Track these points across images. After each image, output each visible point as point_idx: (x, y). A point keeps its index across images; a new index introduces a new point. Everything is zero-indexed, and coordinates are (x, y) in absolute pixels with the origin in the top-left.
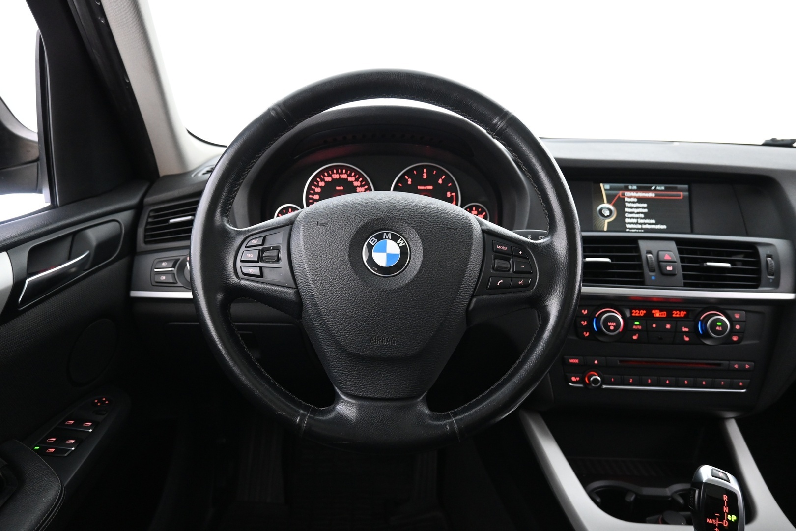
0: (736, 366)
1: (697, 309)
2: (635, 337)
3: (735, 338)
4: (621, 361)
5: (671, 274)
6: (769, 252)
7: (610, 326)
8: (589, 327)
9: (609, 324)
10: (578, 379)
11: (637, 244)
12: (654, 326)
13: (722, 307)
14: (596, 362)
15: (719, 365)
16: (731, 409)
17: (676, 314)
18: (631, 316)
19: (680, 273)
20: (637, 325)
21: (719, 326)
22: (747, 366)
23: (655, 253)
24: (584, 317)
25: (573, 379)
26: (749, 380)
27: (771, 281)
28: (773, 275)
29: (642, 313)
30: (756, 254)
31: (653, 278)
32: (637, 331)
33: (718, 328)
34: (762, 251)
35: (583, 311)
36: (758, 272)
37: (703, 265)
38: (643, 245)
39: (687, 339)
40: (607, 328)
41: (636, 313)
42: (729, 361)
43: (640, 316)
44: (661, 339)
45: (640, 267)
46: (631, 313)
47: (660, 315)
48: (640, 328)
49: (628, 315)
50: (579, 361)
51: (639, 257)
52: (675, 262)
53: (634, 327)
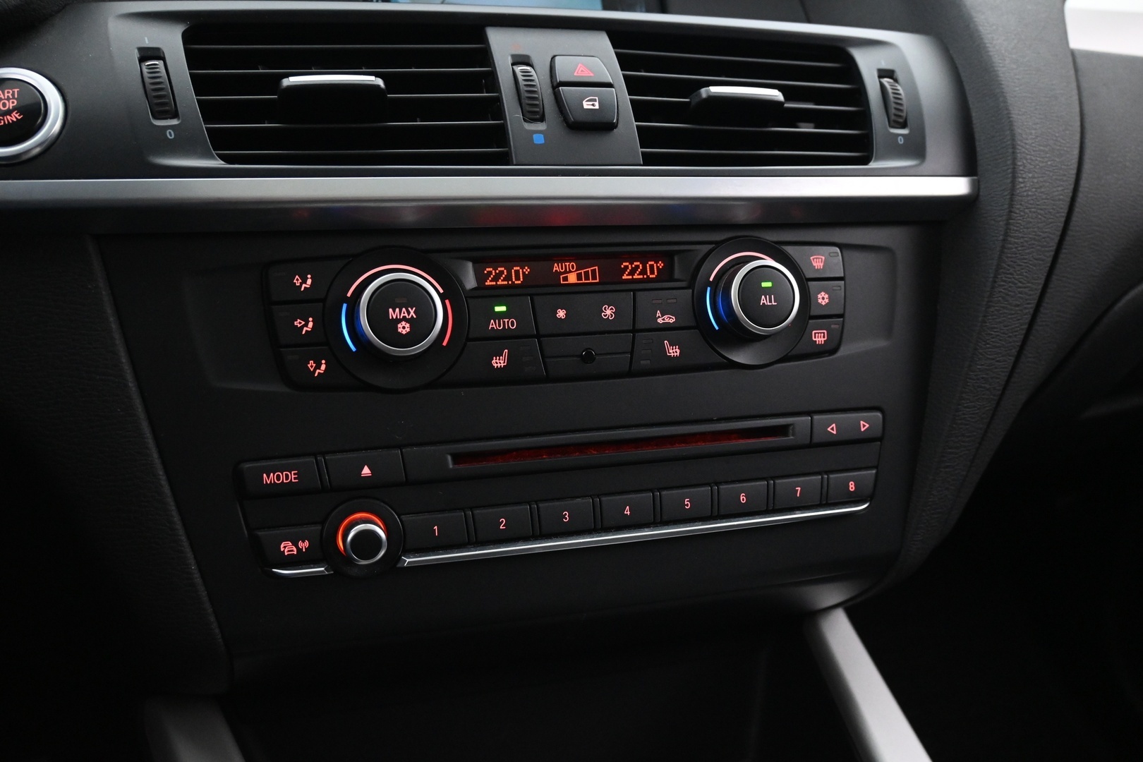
0: (832, 429)
1: (698, 247)
2: (499, 363)
3: (819, 337)
4: (457, 458)
5: (601, 126)
6: (884, 65)
7: (398, 321)
8: (327, 339)
9: (393, 314)
10: (304, 545)
11: (484, 40)
12: (561, 314)
13: (771, 236)
14: (366, 471)
15: (782, 430)
16: (830, 573)
17: (631, 271)
18: (481, 286)
19: (629, 124)
20: (501, 315)
21: (767, 291)
22: (864, 426)
23: (541, 62)
24: (303, 303)
25: (287, 548)
26: (874, 471)
27: (901, 141)
28: (904, 126)
29: (520, 273)
30: (851, 71)
31: (539, 139)
32: (503, 337)
33: (764, 300)
34: (867, 63)
35: (297, 281)
36: (862, 118)
37: (700, 95)
38: (502, 44)
39: (674, 352)
40: (384, 327)
41: (498, 276)
42: (809, 413)
43: (514, 286)
44: (588, 358)
45: (494, 107)
46: (481, 278)
47: (579, 277)
48: (511, 324)
49: (470, 282)
50: (299, 476)
51: (491, 80)
52: (609, 85)
53: (493, 324)
